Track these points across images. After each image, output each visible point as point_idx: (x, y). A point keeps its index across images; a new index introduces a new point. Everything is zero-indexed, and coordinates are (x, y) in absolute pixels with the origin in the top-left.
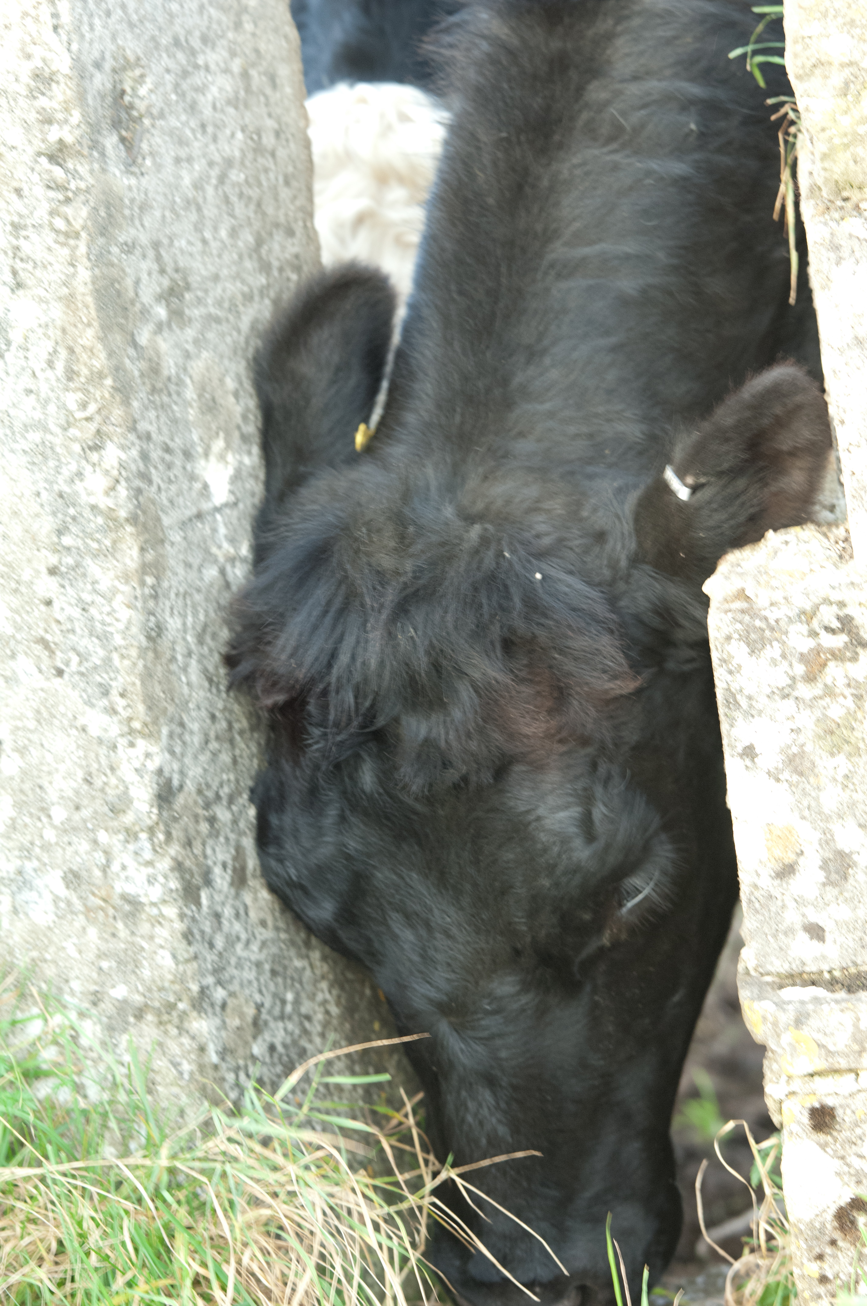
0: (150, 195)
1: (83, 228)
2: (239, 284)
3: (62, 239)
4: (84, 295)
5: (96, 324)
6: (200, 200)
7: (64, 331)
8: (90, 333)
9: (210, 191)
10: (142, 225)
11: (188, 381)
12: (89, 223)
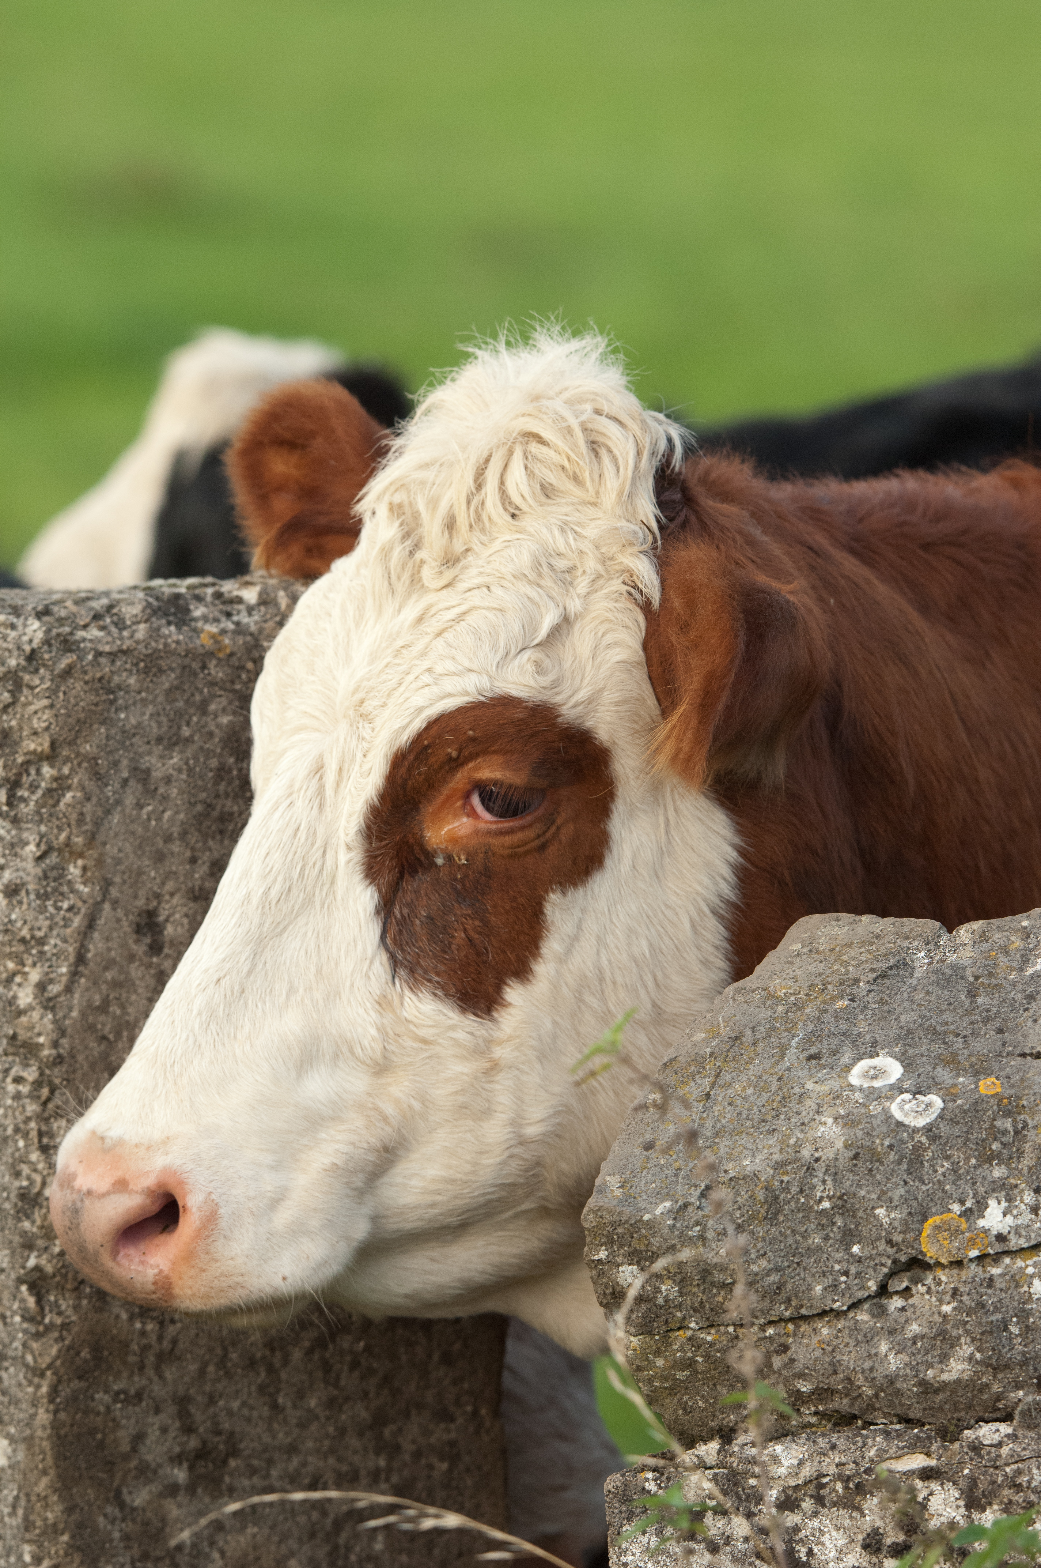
0: (181, 1345)
1: (49, 1367)
2: (331, 1461)
3: (29, 1376)
4: (42, 1439)
5: (52, 1472)
6: (277, 1361)
7: (25, 1474)
8: (45, 1481)
9: (297, 1355)
10: (161, 1377)
11: (216, 1555)
12: (58, 1362)
